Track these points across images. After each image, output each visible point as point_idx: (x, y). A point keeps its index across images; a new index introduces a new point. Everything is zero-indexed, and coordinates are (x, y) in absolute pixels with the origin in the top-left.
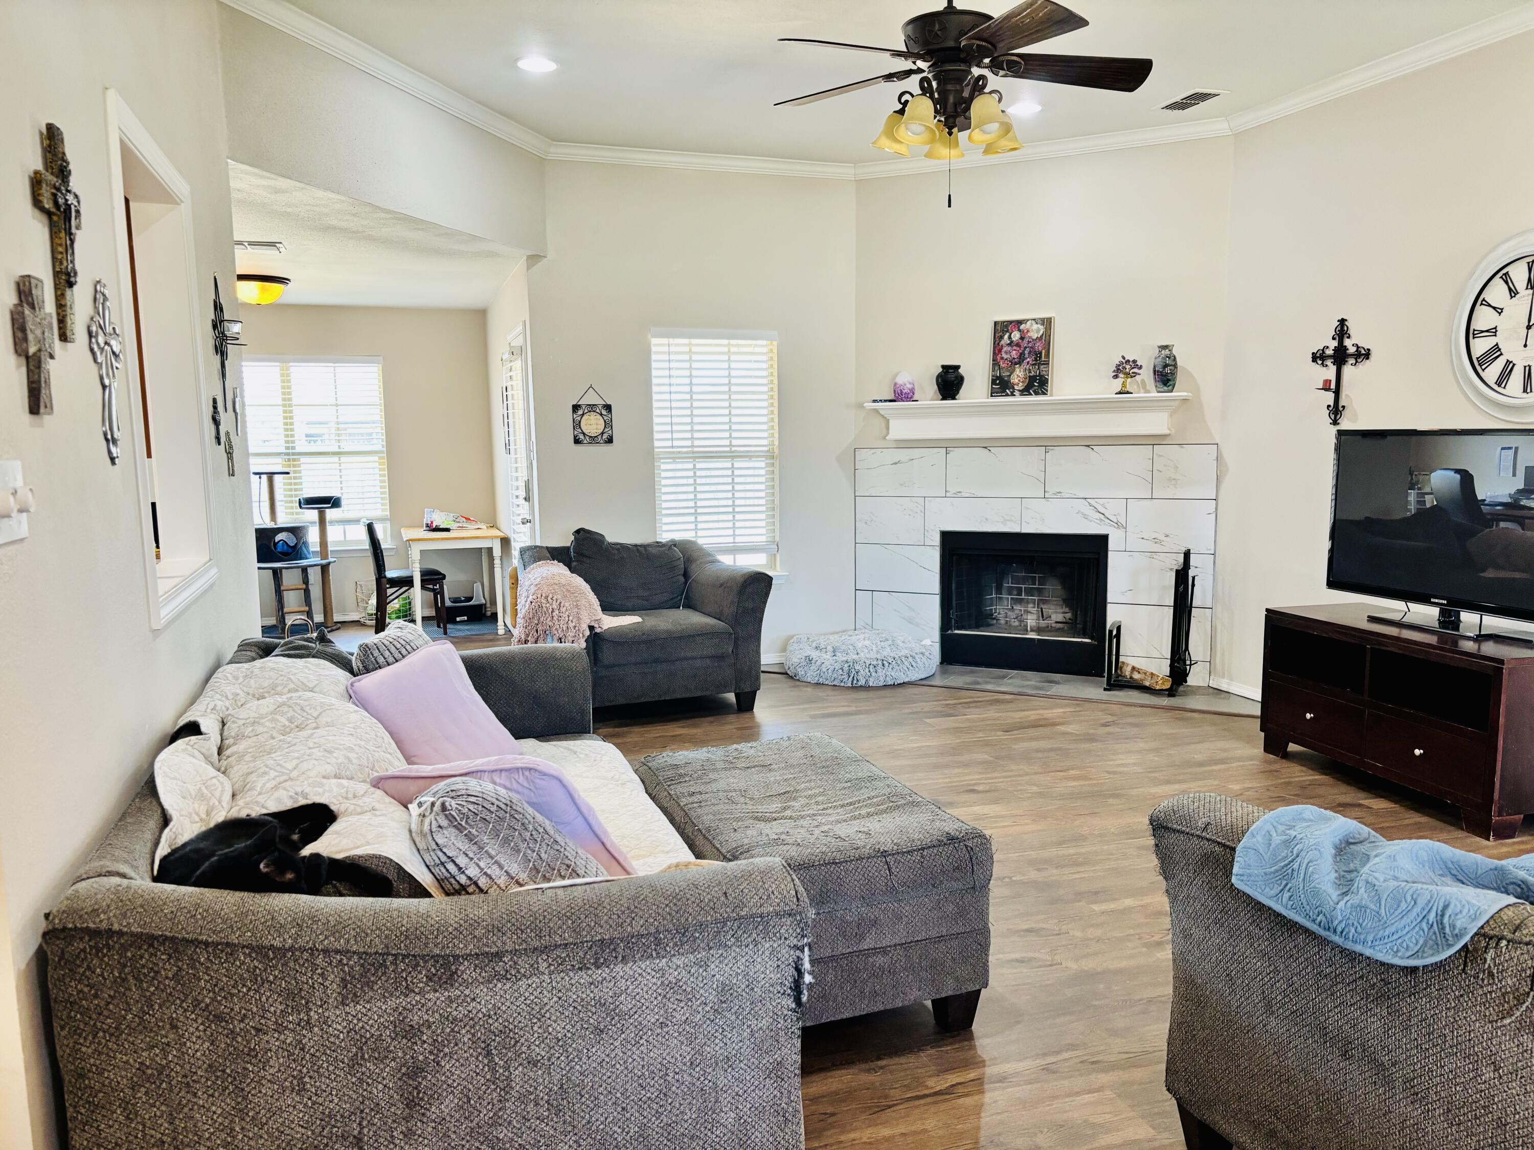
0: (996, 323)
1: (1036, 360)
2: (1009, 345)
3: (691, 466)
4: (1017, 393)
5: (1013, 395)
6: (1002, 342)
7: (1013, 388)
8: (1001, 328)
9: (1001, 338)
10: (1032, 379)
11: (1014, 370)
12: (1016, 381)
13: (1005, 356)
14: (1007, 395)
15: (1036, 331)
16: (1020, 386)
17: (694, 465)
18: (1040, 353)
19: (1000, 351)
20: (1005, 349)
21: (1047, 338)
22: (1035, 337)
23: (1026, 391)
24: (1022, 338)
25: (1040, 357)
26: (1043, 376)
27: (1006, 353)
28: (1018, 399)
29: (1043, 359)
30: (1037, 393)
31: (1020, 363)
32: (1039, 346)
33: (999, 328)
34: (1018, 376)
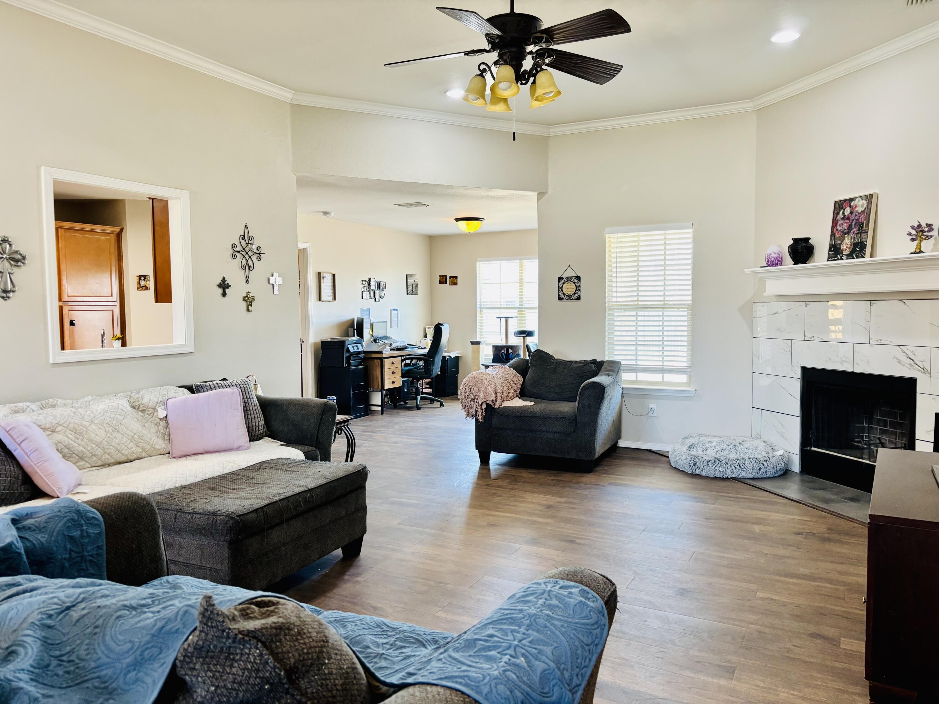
0: (835, 202)
1: (859, 230)
2: (843, 219)
3: (634, 314)
4: (844, 257)
5: (842, 259)
6: (838, 217)
7: (842, 254)
8: (839, 206)
9: (838, 214)
10: (855, 245)
11: (844, 239)
12: (845, 247)
13: (839, 228)
14: (838, 259)
15: (860, 205)
16: (846, 252)
17: (637, 313)
18: (863, 224)
19: (836, 225)
20: (840, 222)
21: (867, 212)
22: (860, 211)
23: (850, 256)
24: (851, 213)
25: (862, 227)
26: (863, 242)
27: (840, 225)
28: (845, 261)
29: (864, 228)
30: (858, 257)
31: (848, 233)
32: (862, 218)
33: (837, 206)
34: (846, 244)
